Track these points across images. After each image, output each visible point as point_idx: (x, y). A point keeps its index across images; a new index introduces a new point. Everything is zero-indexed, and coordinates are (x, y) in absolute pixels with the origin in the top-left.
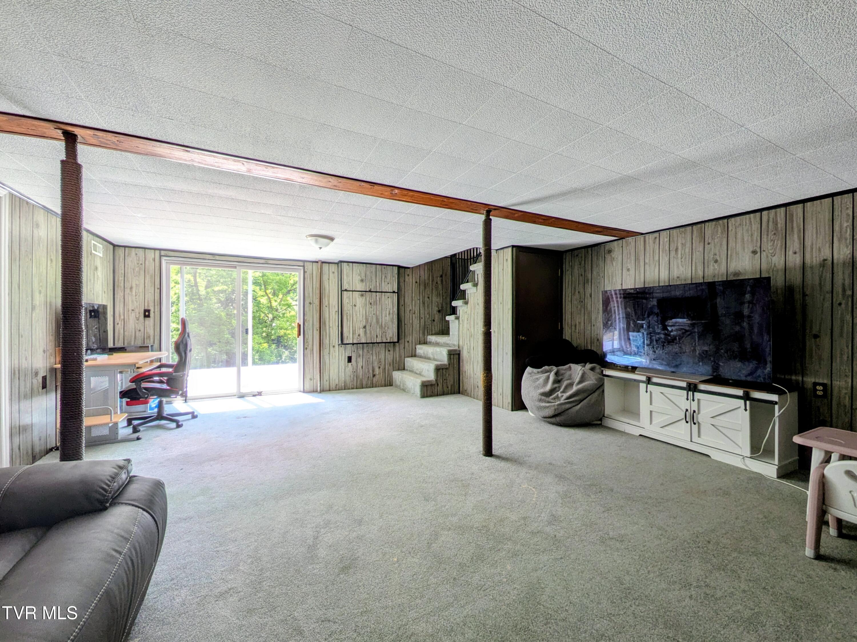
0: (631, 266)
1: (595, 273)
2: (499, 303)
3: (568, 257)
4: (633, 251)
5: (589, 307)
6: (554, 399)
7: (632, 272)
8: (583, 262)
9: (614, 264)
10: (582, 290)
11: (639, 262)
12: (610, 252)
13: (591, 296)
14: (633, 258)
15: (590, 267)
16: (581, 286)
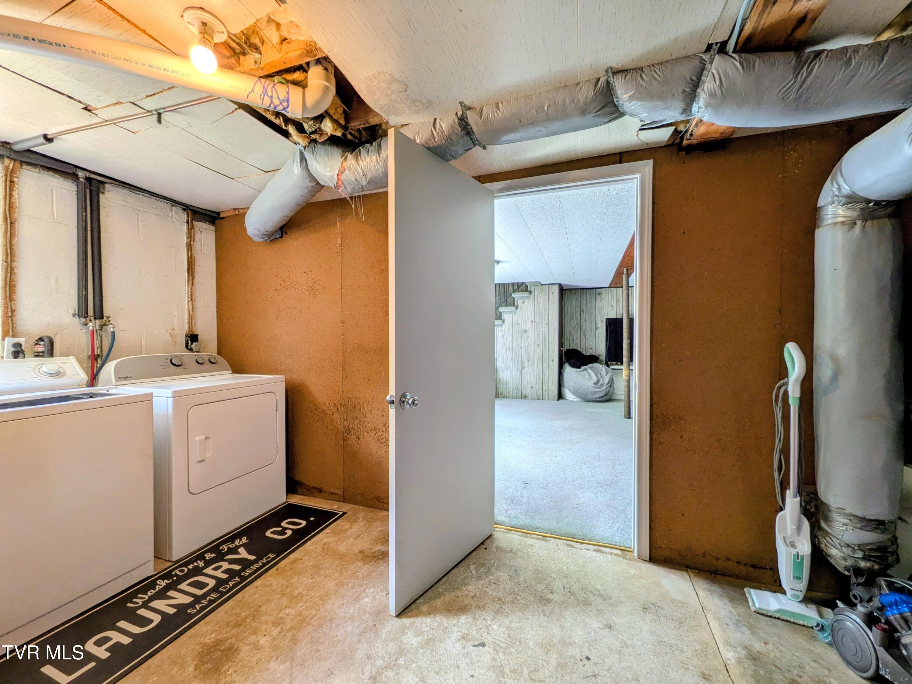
0: (614, 304)
1: (588, 306)
2: (544, 324)
3: (567, 292)
4: (615, 295)
5: (584, 328)
6: (600, 386)
7: (615, 307)
8: (579, 298)
9: (603, 302)
10: (579, 317)
11: (619, 302)
12: (599, 294)
13: (586, 320)
14: (615, 299)
15: (585, 302)
16: (578, 314)
